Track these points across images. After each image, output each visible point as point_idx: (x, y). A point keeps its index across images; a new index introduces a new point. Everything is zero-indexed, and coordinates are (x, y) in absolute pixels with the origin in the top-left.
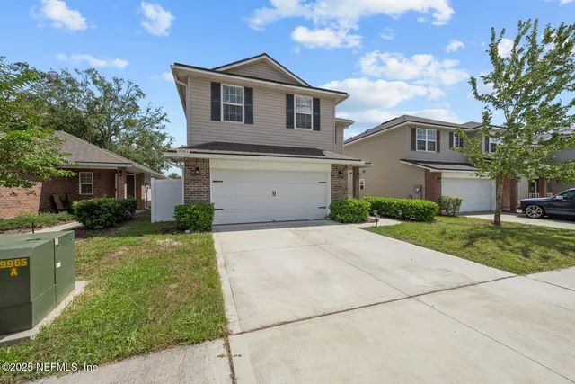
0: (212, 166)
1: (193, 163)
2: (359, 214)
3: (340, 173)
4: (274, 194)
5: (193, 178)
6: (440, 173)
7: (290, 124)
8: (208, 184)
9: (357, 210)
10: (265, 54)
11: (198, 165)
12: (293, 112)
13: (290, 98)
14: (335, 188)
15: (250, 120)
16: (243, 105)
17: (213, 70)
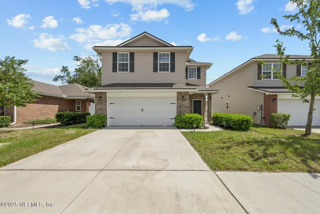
0: (107, 95)
1: (99, 95)
2: (191, 124)
3: (183, 97)
4: (142, 110)
5: (99, 102)
6: (277, 95)
7: (155, 70)
8: (106, 105)
9: (188, 120)
10: (145, 32)
11: (102, 95)
12: (157, 63)
13: (155, 55)
14: (179, 107)
15: (132, 70)
16: (129, 62)
17: (117, 47)
